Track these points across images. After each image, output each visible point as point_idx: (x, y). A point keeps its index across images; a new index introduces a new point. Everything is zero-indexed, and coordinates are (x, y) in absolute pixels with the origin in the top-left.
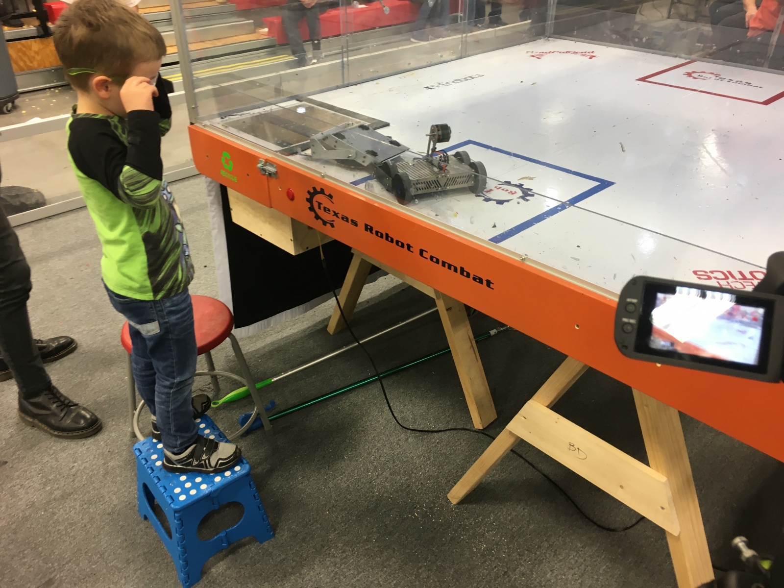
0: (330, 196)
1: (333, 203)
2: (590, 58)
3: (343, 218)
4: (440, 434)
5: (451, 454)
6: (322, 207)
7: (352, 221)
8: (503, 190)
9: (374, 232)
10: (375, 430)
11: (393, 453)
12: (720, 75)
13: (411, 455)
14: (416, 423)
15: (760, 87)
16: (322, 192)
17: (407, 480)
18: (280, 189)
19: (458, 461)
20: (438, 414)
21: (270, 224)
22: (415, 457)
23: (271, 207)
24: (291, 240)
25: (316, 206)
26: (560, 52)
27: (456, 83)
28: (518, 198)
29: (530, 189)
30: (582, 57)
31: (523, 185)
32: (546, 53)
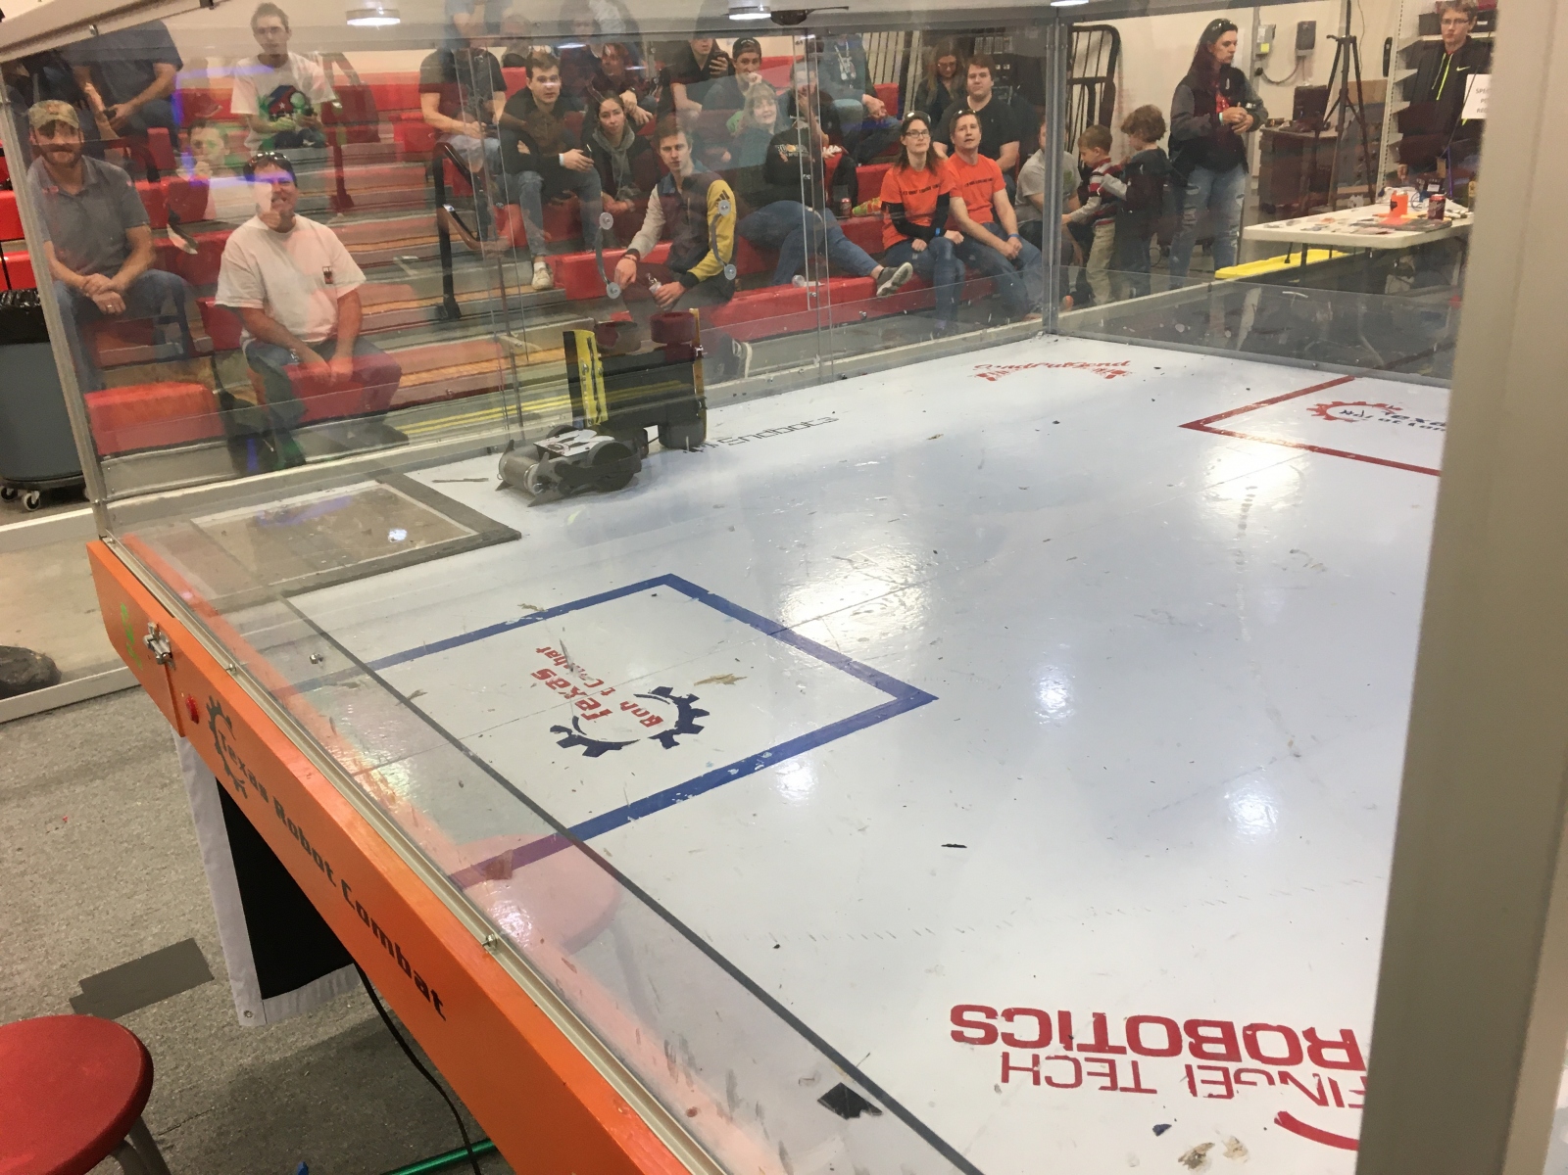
0: (228, 721)
1: (234, 738)
2: (1109, 377)
3: (250, 778)
6: (226, 745)
7: (261, 787)
8: (636, 711)
9: (286, 820)
12: (1398, 409)
16: (219, 709)
18: (183, 696)
23: (183, 735)
28: (654, 738)
29: (702, 713)
30: (1094, 374)
31: (697, 699)
32: (1018, 367)
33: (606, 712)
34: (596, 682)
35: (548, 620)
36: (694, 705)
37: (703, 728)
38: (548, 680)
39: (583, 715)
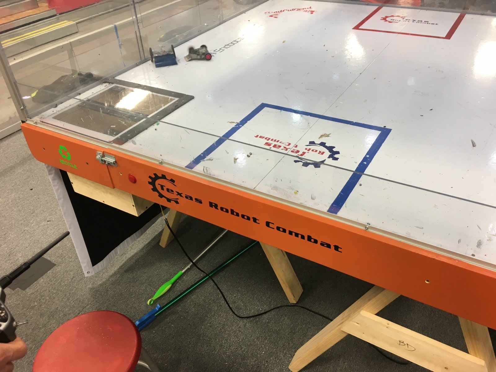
0: (172, 181)
1: (175, 186)
2: (312, 13)
3: (187, 197)
4: (267, 314)
5: (280, 330)
6: (165, 188)
7: (196, 199)
8: (313, 150)
9: (219, 208)
10: (220, 323)
11: (239, 340)
12: (405, 17)
13: (252, 338)
14: (247, 309)
15: (436, 24)
16: (164, 177)
17: (255, 361)
18: (121, 175)
19: (287, 334)
20: (261, 297)
21: (111, 194)
22: (255, 340)
23: (114, 188)
24: (133, 206)
25: (158, 187)
26: (288, 11)
27: (227, 48)
28: (329, 158)
29: (333, 147)
30: (305, 12)
31: (325, 143)
32: (278, 12)
35: (244, 125)
36: (327, 145)
37: (339, 152)
38: (272, 146)
39: (298, 155)
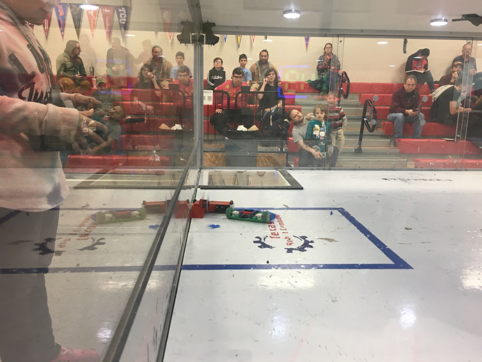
28: (285, 249)
29: (311, 247)
31: (314, 242)
33: (279, 238)
34: (285, 229)
35: (288, 210)
36: (310, 244)
37: (305, 251)
38: (269, 225)
39: (270, 237)
